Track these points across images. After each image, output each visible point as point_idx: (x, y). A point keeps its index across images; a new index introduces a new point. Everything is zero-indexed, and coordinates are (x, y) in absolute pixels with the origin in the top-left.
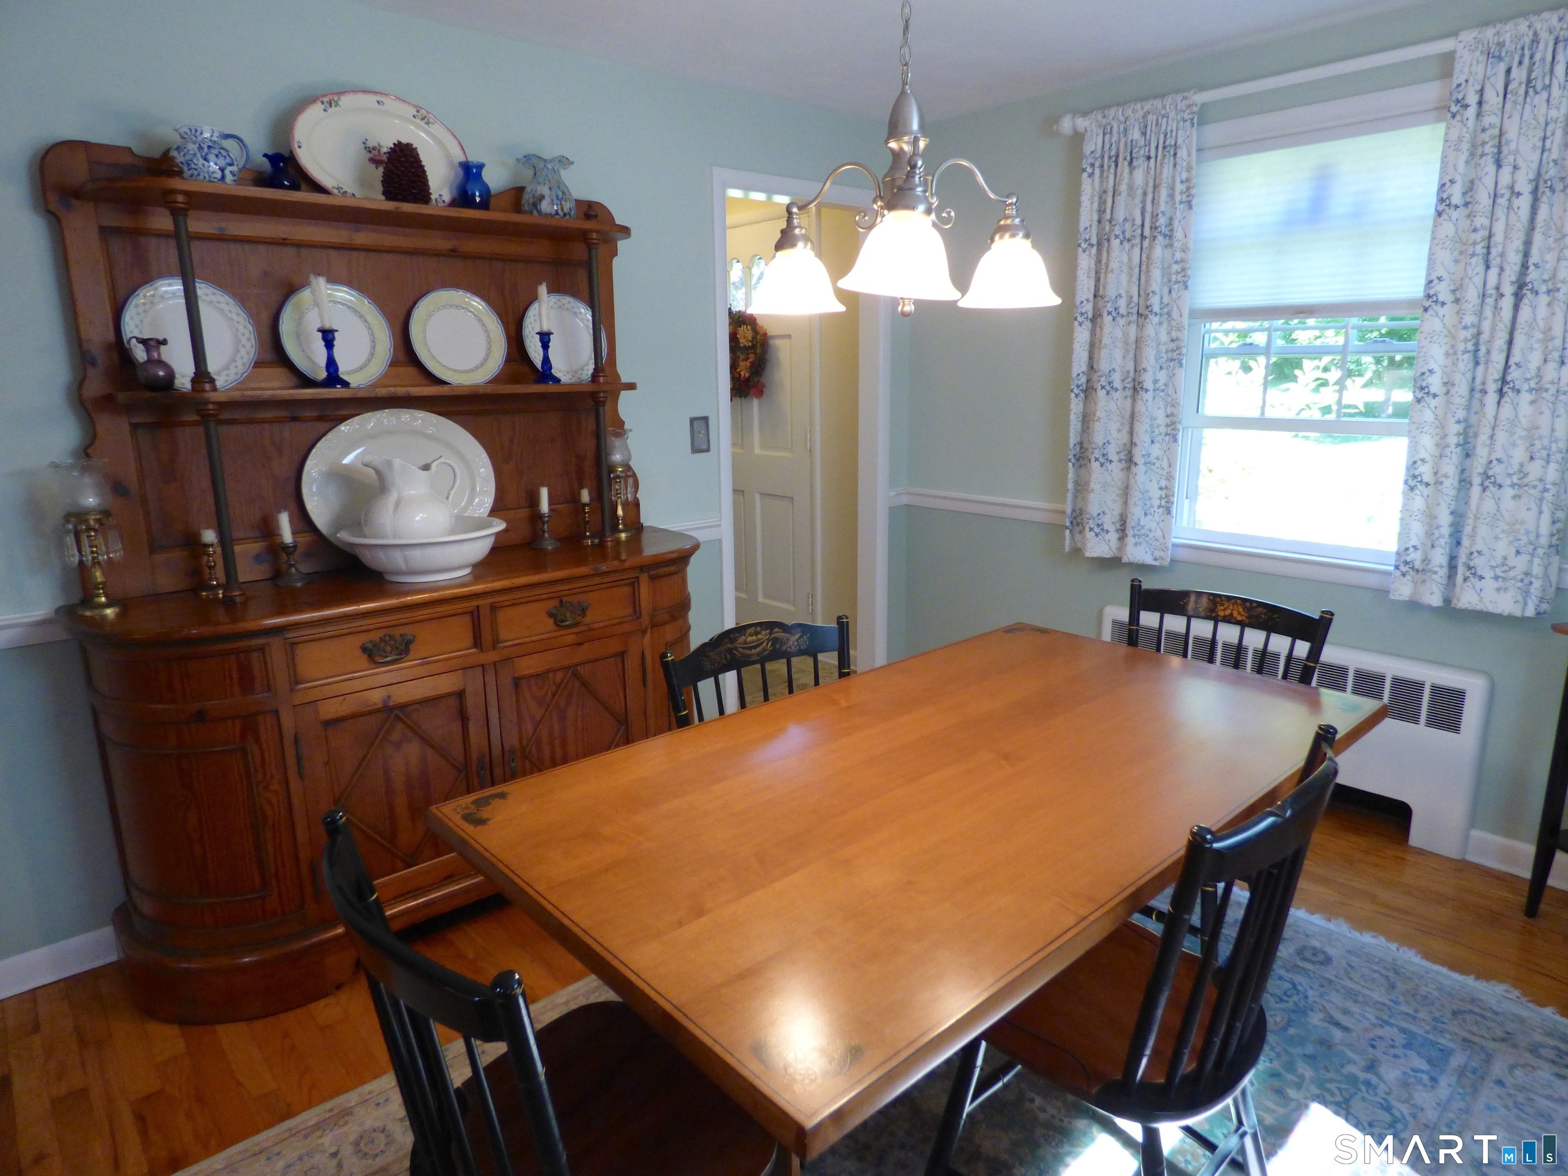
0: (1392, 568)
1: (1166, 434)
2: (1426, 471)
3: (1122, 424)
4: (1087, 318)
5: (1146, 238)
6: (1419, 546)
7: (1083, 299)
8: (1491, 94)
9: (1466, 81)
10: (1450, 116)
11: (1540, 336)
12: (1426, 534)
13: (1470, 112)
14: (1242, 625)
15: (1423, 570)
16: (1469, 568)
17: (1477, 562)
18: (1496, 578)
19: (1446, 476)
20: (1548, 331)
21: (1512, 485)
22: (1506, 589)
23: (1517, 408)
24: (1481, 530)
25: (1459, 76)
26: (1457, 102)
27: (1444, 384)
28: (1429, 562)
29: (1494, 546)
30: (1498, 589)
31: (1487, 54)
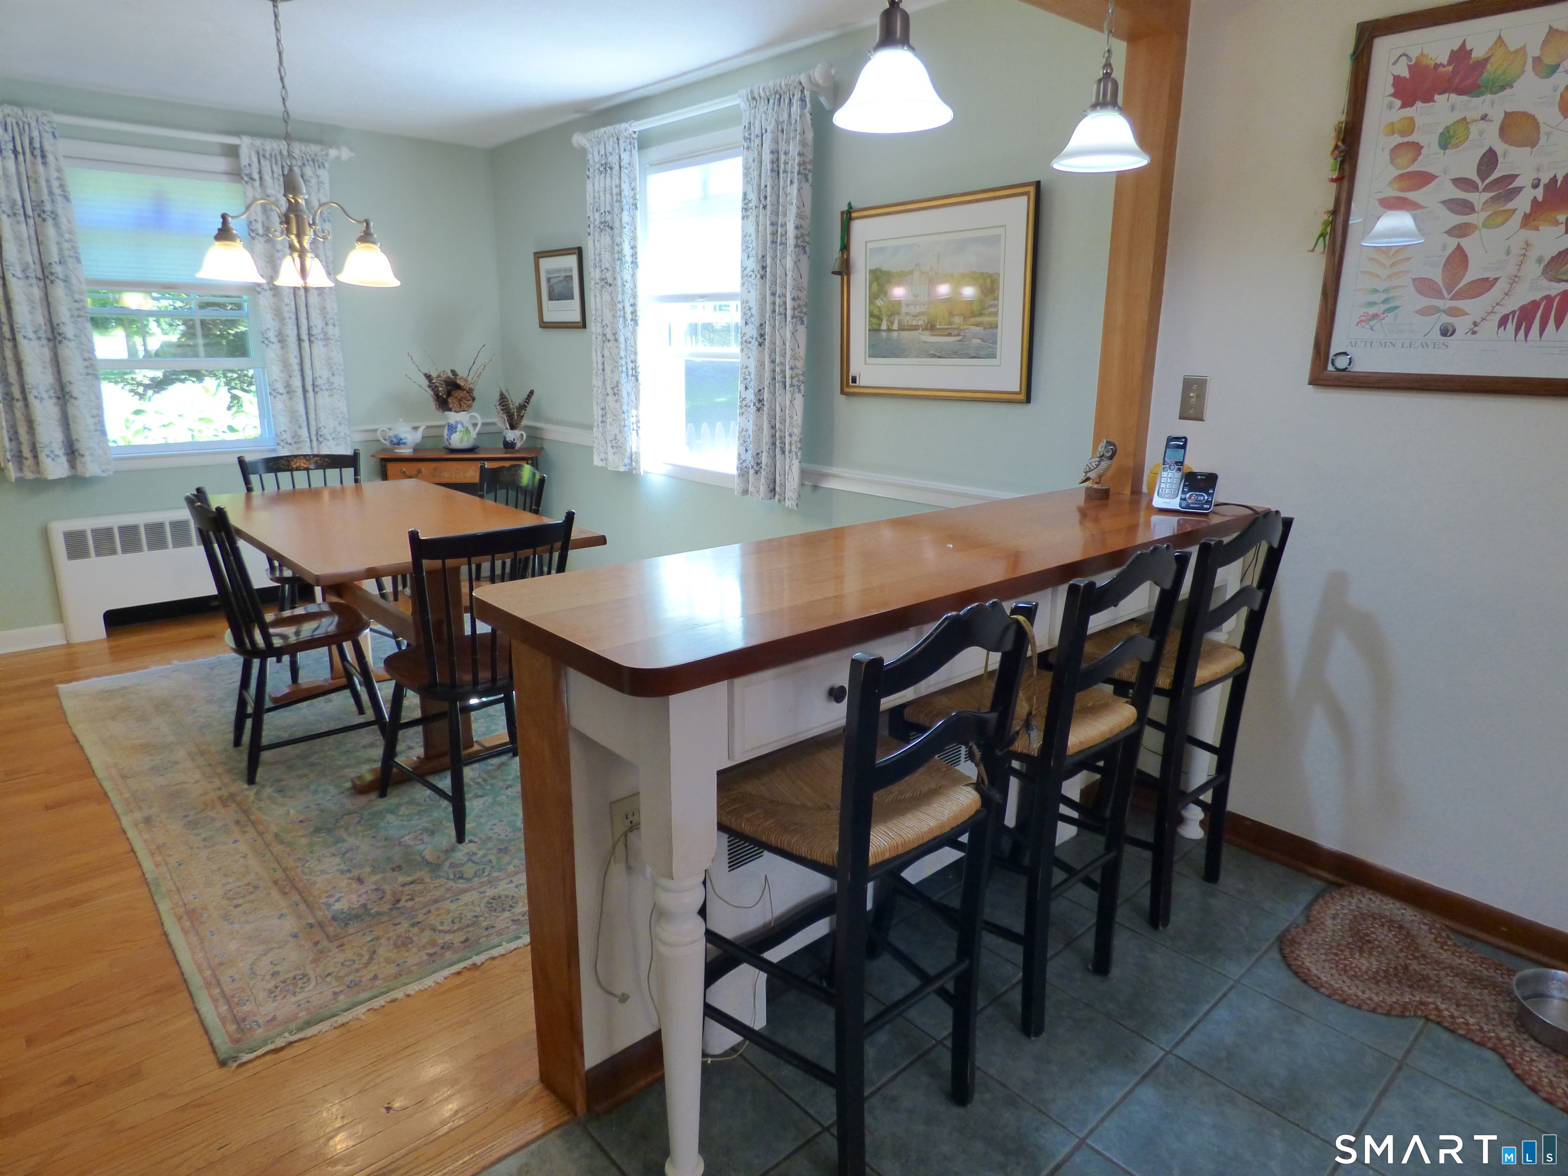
2: (279, 386)
3: (44, 368)
5: (30, 217)
6: (287, 430)
8: (267, 177)
9: (249, 165)
10: (243, 182)
11: (319, 312)
12: (290, 422)
13: (257, 184)
14: (307, 469)
15: (296, 443)
16: (321, 436)
17: (323, 432)
18: (334, 439)
19: (297, 387)
20: (323, 309)
21: (327, 390)
22: (340, 444)
23: (319, 349)
24: (322, 415)
25: (244, 161)
26: (247, 175)
27: (277, 336)
28: (300, 436)
29: (328, 423)
30: (337, 445)
31: (258, 153)
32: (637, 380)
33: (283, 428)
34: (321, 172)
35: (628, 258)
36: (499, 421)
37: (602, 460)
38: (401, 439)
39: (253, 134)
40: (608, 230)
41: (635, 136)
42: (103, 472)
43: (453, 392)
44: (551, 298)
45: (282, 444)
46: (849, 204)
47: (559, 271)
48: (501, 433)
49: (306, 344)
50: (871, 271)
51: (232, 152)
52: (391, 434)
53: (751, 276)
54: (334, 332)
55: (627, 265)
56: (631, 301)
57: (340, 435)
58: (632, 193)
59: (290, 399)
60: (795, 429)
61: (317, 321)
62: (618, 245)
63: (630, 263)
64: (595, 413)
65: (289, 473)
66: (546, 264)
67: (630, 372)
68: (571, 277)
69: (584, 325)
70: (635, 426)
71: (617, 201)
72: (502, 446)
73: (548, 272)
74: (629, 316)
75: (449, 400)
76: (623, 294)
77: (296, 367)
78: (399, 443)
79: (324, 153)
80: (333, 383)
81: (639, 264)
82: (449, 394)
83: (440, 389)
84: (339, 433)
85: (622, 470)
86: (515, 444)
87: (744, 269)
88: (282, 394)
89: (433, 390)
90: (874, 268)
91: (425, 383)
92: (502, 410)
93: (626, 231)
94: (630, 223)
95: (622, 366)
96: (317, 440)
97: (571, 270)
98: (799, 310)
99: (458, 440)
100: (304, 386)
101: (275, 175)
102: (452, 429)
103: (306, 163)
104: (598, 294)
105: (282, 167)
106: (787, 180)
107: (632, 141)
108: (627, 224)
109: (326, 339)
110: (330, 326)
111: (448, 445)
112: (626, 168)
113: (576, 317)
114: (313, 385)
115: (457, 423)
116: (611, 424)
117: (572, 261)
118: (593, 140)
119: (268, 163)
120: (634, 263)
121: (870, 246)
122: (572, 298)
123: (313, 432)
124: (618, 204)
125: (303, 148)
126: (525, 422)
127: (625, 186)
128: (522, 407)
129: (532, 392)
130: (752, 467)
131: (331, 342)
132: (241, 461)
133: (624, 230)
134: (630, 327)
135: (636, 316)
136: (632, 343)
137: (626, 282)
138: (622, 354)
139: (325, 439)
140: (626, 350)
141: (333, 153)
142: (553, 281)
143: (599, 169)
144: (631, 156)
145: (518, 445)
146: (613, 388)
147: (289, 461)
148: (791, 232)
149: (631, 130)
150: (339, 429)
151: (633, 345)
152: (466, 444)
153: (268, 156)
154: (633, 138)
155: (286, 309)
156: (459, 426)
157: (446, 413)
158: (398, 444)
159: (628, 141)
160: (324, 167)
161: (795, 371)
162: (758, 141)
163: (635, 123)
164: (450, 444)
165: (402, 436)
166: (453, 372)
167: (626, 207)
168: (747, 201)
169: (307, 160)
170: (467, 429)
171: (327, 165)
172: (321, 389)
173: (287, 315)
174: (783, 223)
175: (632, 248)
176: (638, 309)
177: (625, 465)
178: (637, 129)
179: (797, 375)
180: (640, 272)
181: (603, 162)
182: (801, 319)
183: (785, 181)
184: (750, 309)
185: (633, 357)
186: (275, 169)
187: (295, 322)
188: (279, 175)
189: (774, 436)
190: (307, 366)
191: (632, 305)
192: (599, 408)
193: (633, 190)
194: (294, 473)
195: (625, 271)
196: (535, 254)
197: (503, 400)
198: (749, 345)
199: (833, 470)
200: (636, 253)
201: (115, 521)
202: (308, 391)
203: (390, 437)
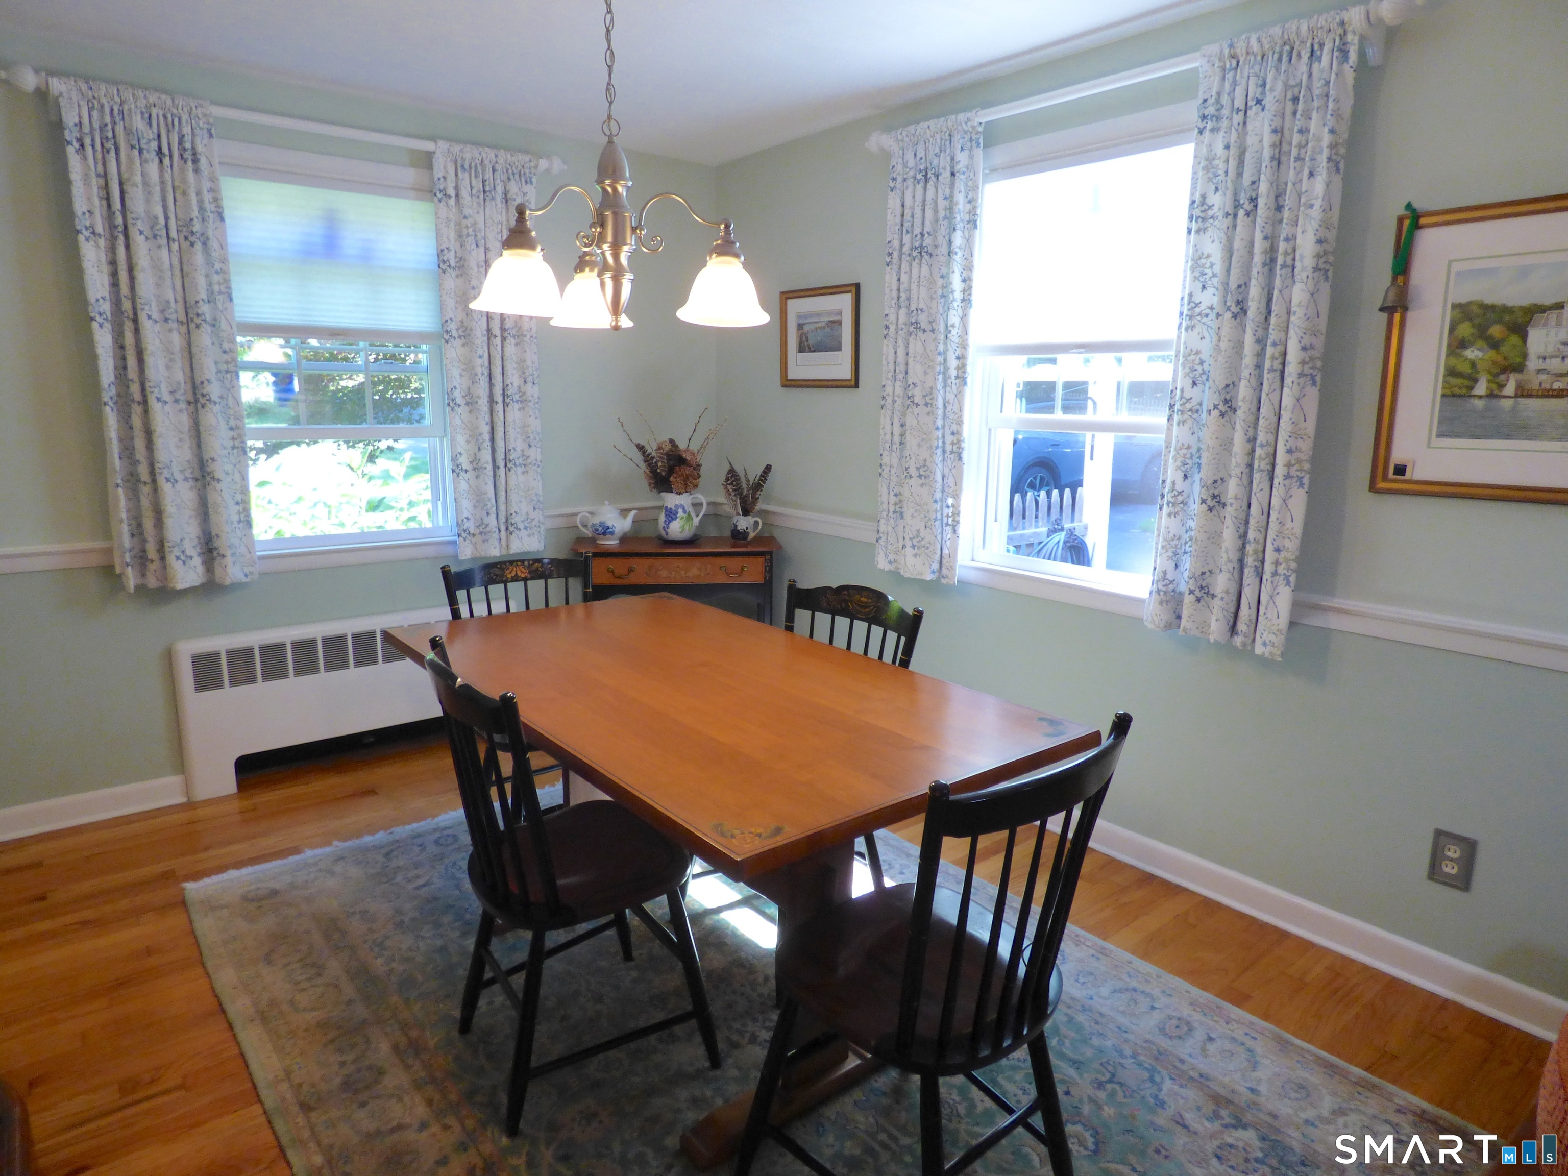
0: (456, 538)
1: (233, 448)
2: (464, 461)
3: (180, 440)
4: (106, 319)
5: (174, 240)
6: (470, 517)
7: (98, 296)
8: (465, 193)
9: (444, 177)
10: (436, 199)
11: (515, 366)
12: (475, 507)
13: (452, 201)
14: (525, 580)
15: (481, 533)
16: (512, 525)
17: (516, 519)
18: (526, 528)
19: (487, 463)
20: (521, 362)
21: (520, 465)
22: (533, 534)
23: (514, 414)
24: (514, 497)
25: (438, 173)
26: (441, 191)
27: (464, 397)
28: (487, 525)
29: (521, 507)
30: (529, 536)
31: (456, 162)
32: (960, 459)
33: (466, 514)
34: (527, 188)
35: (958, 295)
36: (728, 506)
37: (890, 562)
38: (608, 528)
39: (451, 140)
40: (926, 257)
41: (980, 129)
42: (246, 576)
43: (677, 468)
44: (801, 350)
45: (464, 535)
46: (1409, 206)
47: (818, 315)
48: (730, 517)
49: (499, 408)
50: (1455, 306)
51: (426, 161)
52: (596, 520)
53: (1207, 315)
54: (532, 391)
55: (955, 304)
56: (958, 352)
57: (534, 523)
58: (969, 206)
59: (477, 477)
60: (1287, 540)
61: (514, 379)
62: (942, 277)
63: (959, 301)
64: (884, 498)
65: (502, 585)
66: (796, 307)
67: (949, 448)
68: (839, 323)
69: (857, 386)
70: (950, 520)
71: (945, 218)
72: (730, 534)
73: (799, 316)
74: (953, 373)
75: (672, 479)
76: (945, 344)
77: (487, 437)
78: (606, 531)
79: (533, 164)
80: (528, 457)
81: (974, 303)
82: (671, 471)
83: (660, 464)
84: (533, 520)
85: (928, 579)
86: (748, 534)
87: (1193, 304)
88: (466, 471)
89: (649, 465)
90: (1464, 300)
91: (638, 457)
92: (734, 490)
93: (958, 258)
94: (963, 247)
95: (938, 439)
96: (507, 529)
97: (840, 313)
98: (1310, 365)
99: (678, 529)
100: (494, 460)
101: (474, 191)
102: (671, 515)
103: (512, 177)
104: (900, 342)
105: (484, 181)
106: (1301, 171)
107: (974, 137)
108: (960, 248)
109: (523, 401)
110: (530, 385)
111: (663, 533)
112: (964, 173)
113: (845, 373)
114: (505, 458)
115: (677, 506)
116: (913, 516)
117: (845, 301)
118: (906, 139)
119: (467, 174)
120: (966, 301)
121: (1456, 267)
122: (838, 348)
123: (502, 519)
124: (946, 222)
125: (509, 156)
126: (760, 506)
127: (960, 198)
128: (758, 486)
129: (768, 468)
130: (1191, 592)
131: (530, 404)
132: (445, 572)
133: (955, 257)
134: (954, 387)
135: (964, 372)
136: (956, 408)
137: (953, 326)
138: (939, 423)
139: (517, 528)
140: (945, 417)
141: (543, 164)
142: (806, 328)
143: (915, 178)
144: (971, 157)
145: (752, 535)
146: (918, 469)
147: (503, 570)
148: (1307, 246)
149: (977, 120)
150: (533, 514)
151: (957, 411)
152: (686, 534)
153: (466, 166)
154: (978, 133)
155: (479, 362)
156: (680, 511)
157: (663, 494)
158: (604, 534)
159: (967, 137)
160: (531, 183)
161: (1297, 455)
162: (1238, 118)
163: (981, 112)
164: (667, 534)
165: (609, 524)
166: (672, 441)
167: (959, 226)
168: (1205, 207)
169: (513, 174)
170: (689, 516)
171: (534, 180)
172: (515, 465)
173: (479, 370)
174: (1290, 236)
175: (964, 281)
176: (968, 363)
177: (933, 572)
178: (983, 120)
179: (1299, 461)
180: (974, 314)
181: (922, 167)
182: (1313, 377)
183: (1299, 172)
184: (1202, 362)
185: (954, 428)
186: (474, 183)
187: (487, 379)
188: (479, 192)
189: (1243, 548)
190: (499, 435)
191: (958, 358)
192: (892, 493)
193: (970, 202)
194: (509, 584)
195: (952, 313)
196: (782, 293)
197: (732, 477)
198: (1195, 416)
199: (1336, 602)
200: (970, 288)
201: (254, 639)
202: (499, 468)
203: (593, 525)
